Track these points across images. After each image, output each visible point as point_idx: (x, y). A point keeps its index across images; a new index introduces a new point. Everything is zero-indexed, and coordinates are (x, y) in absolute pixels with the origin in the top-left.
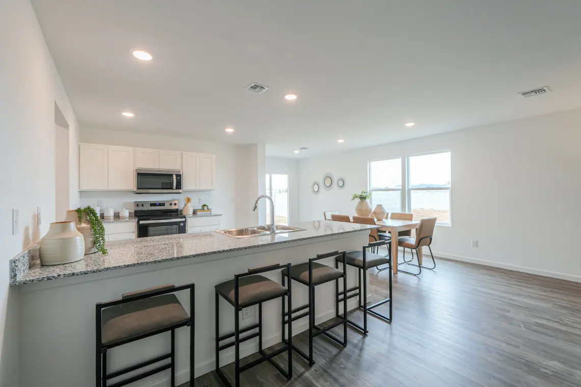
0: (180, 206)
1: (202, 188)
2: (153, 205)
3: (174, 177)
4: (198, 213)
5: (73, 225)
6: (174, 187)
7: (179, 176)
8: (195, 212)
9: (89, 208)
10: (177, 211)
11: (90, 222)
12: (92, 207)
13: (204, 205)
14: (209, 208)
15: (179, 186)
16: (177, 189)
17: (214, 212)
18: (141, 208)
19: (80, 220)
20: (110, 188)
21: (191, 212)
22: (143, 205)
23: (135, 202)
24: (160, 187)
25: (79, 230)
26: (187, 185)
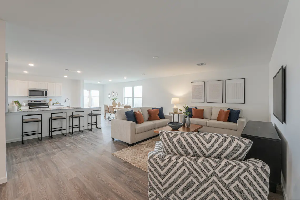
0: (47, 102)
1: (56, 96)
2: (35, 101)
3: (44, 92)
4: (55, 105)
5: (14, 104)
6: (44, 95)
7: (46, 91)
8: (53, 104)
9: (17, 101)
10: (46, 104)
11: (18, 104)
12: (18, 101)
13: (57, 102)
14: (60, 103)
15: (46, 95)
16: (45, 96)
17: (61, 104)
18: (30, 103)
19: (15, 103)
20: (18, 95)
21: (52, 104)
22: (31, 101)
23: (28, 100)
24: (41, 95)
25: (16, 105)
26: (49, 94)
